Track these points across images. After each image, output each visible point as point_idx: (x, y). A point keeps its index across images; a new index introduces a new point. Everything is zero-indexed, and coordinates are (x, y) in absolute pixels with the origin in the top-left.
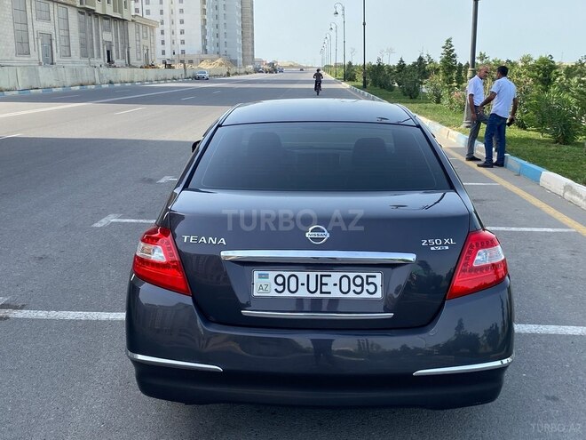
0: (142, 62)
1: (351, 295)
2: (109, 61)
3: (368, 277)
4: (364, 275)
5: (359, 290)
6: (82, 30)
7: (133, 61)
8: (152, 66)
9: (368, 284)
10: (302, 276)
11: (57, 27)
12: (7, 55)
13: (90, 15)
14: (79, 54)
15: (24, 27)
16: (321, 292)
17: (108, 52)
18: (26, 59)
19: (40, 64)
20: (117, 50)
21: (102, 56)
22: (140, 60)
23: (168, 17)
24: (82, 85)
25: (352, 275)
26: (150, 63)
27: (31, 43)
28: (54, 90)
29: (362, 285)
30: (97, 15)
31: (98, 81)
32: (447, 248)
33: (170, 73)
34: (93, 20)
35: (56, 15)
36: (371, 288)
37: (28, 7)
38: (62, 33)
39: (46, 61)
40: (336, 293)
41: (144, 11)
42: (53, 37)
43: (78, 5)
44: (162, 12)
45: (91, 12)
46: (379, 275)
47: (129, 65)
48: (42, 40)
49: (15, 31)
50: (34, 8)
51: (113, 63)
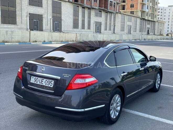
0: (159, 34)
1: (47, 85)
2: (148, 33)
3: (51, 81)
4: (50, 81)
5: (48, 84)
6: (141, 24)
7: (156, 33)
8: (162, 35)
9: (51, 83)
10: (39, 79)
11: (133, 24)
12: (118, 31)
13: (144, 20)
14: (139, 31)
15: (124, 24)
16: (42, 84)
17: (148, 31)
18: (123, 32)
19: (127, 34)
20: (151, 30)
21: (146, 32)
22: (158, 33)
23: (171, 20)
24: (135, 40)
25: (48, 80)
26: (161, 34)
27: (125, 28)
28: (126, 41)
29: (49, 83)
30: (146, 20)
31: (141, 39)
32: (68, 77)
33: (168, 37)
34: (145, 21)
35: (133, 20)
36: (51, 84)
37: (126, 18)
38: (135, 25)
39: (129, 33)
40: (44, 84)
41: (163, 19)
42: (132, 26)
43: (140, 17)
44: (169, 19)
45: (144, 19)
46: (53, 81)
47: (154, 34)
48: (128, 27)
49: (121, 25)
50: (127, 18)
51: (149, 34)
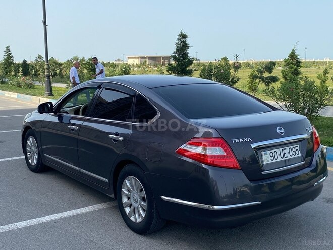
1: (293, 156)
3: (296, 147)
5: (294, 153)
9: (296, 150)
10: (278, 150)
16: (285, 157)
25: (292, 147)
36: (298, 152)
40: (289, 157)
